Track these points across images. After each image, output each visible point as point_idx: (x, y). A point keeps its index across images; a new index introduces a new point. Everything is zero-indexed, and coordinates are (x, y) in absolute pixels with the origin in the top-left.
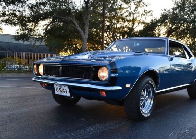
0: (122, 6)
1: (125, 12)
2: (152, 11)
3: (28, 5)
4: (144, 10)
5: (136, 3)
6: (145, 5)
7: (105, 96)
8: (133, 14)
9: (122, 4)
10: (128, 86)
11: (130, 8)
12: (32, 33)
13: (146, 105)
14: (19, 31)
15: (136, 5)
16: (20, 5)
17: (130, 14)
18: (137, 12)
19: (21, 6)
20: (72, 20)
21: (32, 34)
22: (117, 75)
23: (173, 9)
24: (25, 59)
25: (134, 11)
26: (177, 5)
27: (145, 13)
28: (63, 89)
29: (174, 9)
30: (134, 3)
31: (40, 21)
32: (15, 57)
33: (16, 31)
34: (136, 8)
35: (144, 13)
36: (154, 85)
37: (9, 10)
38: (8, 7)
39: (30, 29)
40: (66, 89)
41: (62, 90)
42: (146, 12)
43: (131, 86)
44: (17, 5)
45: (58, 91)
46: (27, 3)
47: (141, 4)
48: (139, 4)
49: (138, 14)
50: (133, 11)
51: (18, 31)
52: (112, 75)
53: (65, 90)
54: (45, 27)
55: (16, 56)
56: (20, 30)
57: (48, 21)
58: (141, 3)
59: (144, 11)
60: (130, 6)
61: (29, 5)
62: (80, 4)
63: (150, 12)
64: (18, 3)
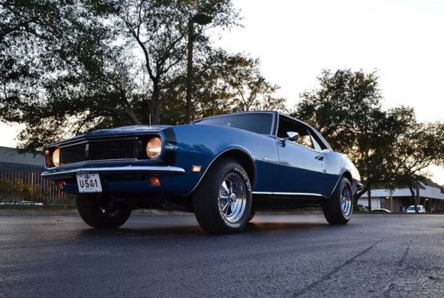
0: (227, 91)
1: (232, 103)
2: (284, 100)
3: (43, 83)
4: (267, 99)
5: (252, 85)
6: (269, 89)
7: (159, 185)
8: (247, 106)
9: (225, 87)
10: (196, 169)
11: (241, 93)
12: (52, 138)
13: (233, 210)
14: (26, 133)
15: (252, 88)
16: (28, 81)
17: (241, 105)
18: (255, 101)
19: (29, 84)
20: (127, 112)
21: (51, 140)
22: (176, 148)
23: (321, 94)
24: (37, 183)
25: (249, 99)
26: (328, 86)
27: (271, 104)
28: (91, 181)
29: (323, 94)
30: (249, 84)
31: (67, 116)
32: (16, 178)
33: (19, 133)
34: (252, 94)
35: (268, 105)
36: (245, 175)
37: (7, 92)
38: (4, 84)
39: (47, 131)
40: (96, 181)
41: (89, 182)
42: (271, 101)
43: (202, 170)
44: (23, 82)
45: (82, 187)
46: (41, 78)
47: (263, 88)
48: (259, 87)
49: (257, 105)
50: (246, 100)
51: (24, 135)
52: (168, 147)
53: (94, 182)
54: (77, 126)
55: (18, 178)
56: (28, 130)
57: (83, 115)
58: (262, 85)
59: (269, 100)
60: (241, 90)
61: (45, 82)
62: (144, 83)
63: (279, 102)
64: (24, 77)
